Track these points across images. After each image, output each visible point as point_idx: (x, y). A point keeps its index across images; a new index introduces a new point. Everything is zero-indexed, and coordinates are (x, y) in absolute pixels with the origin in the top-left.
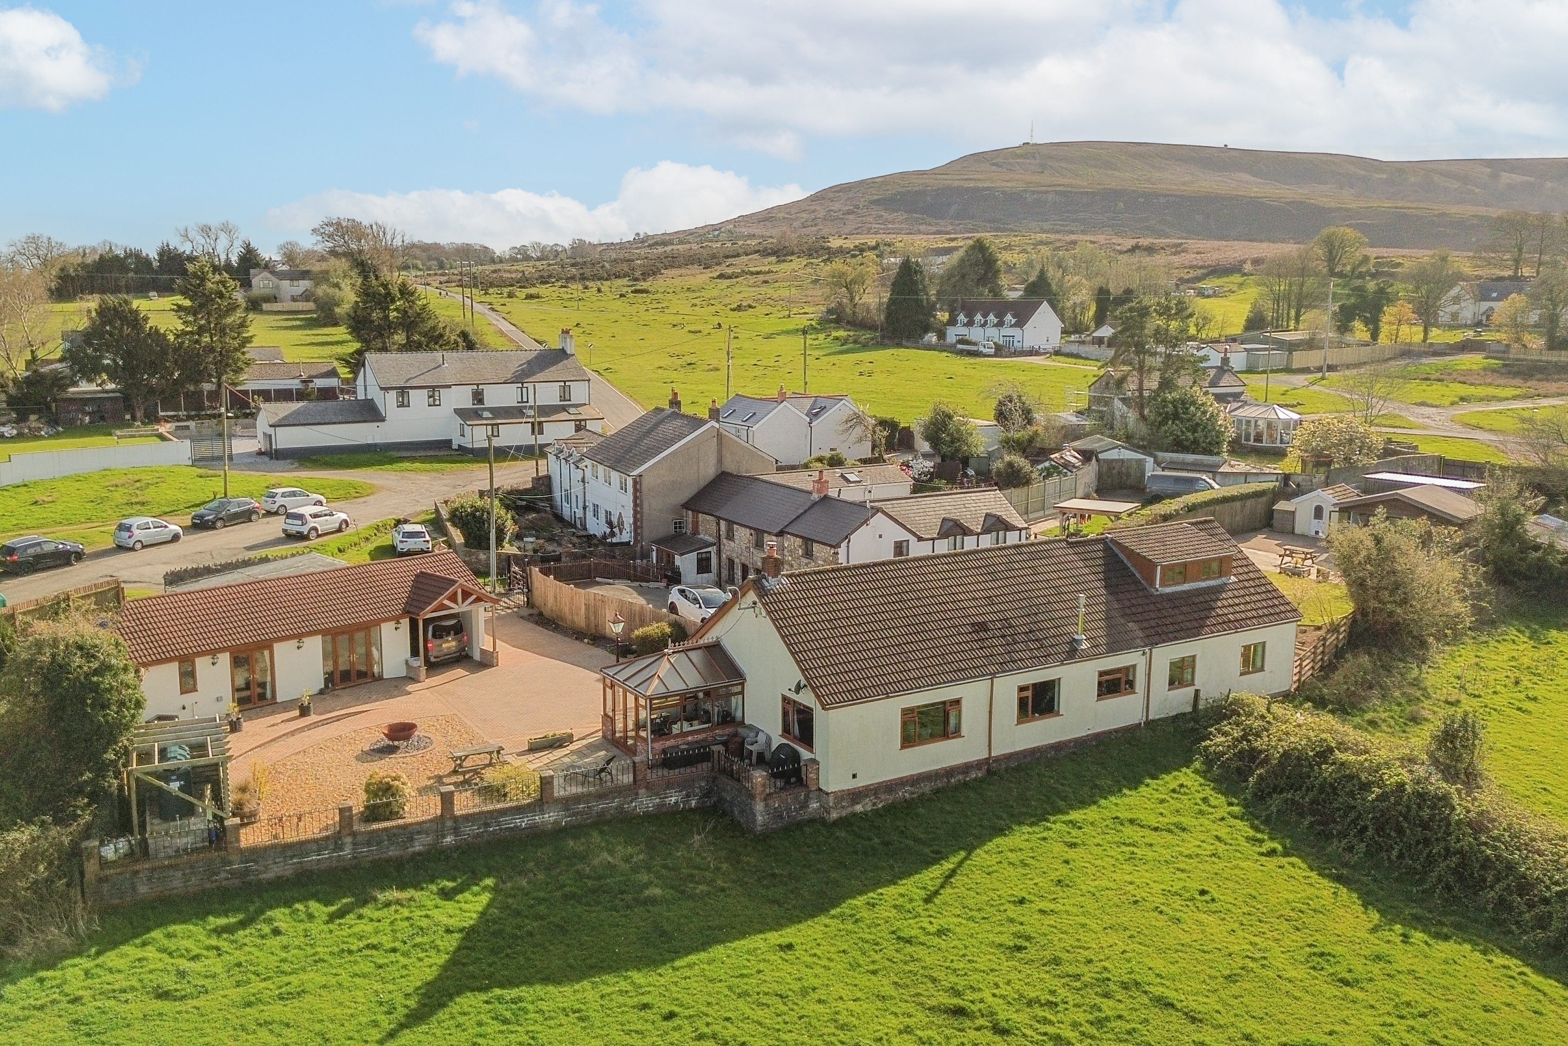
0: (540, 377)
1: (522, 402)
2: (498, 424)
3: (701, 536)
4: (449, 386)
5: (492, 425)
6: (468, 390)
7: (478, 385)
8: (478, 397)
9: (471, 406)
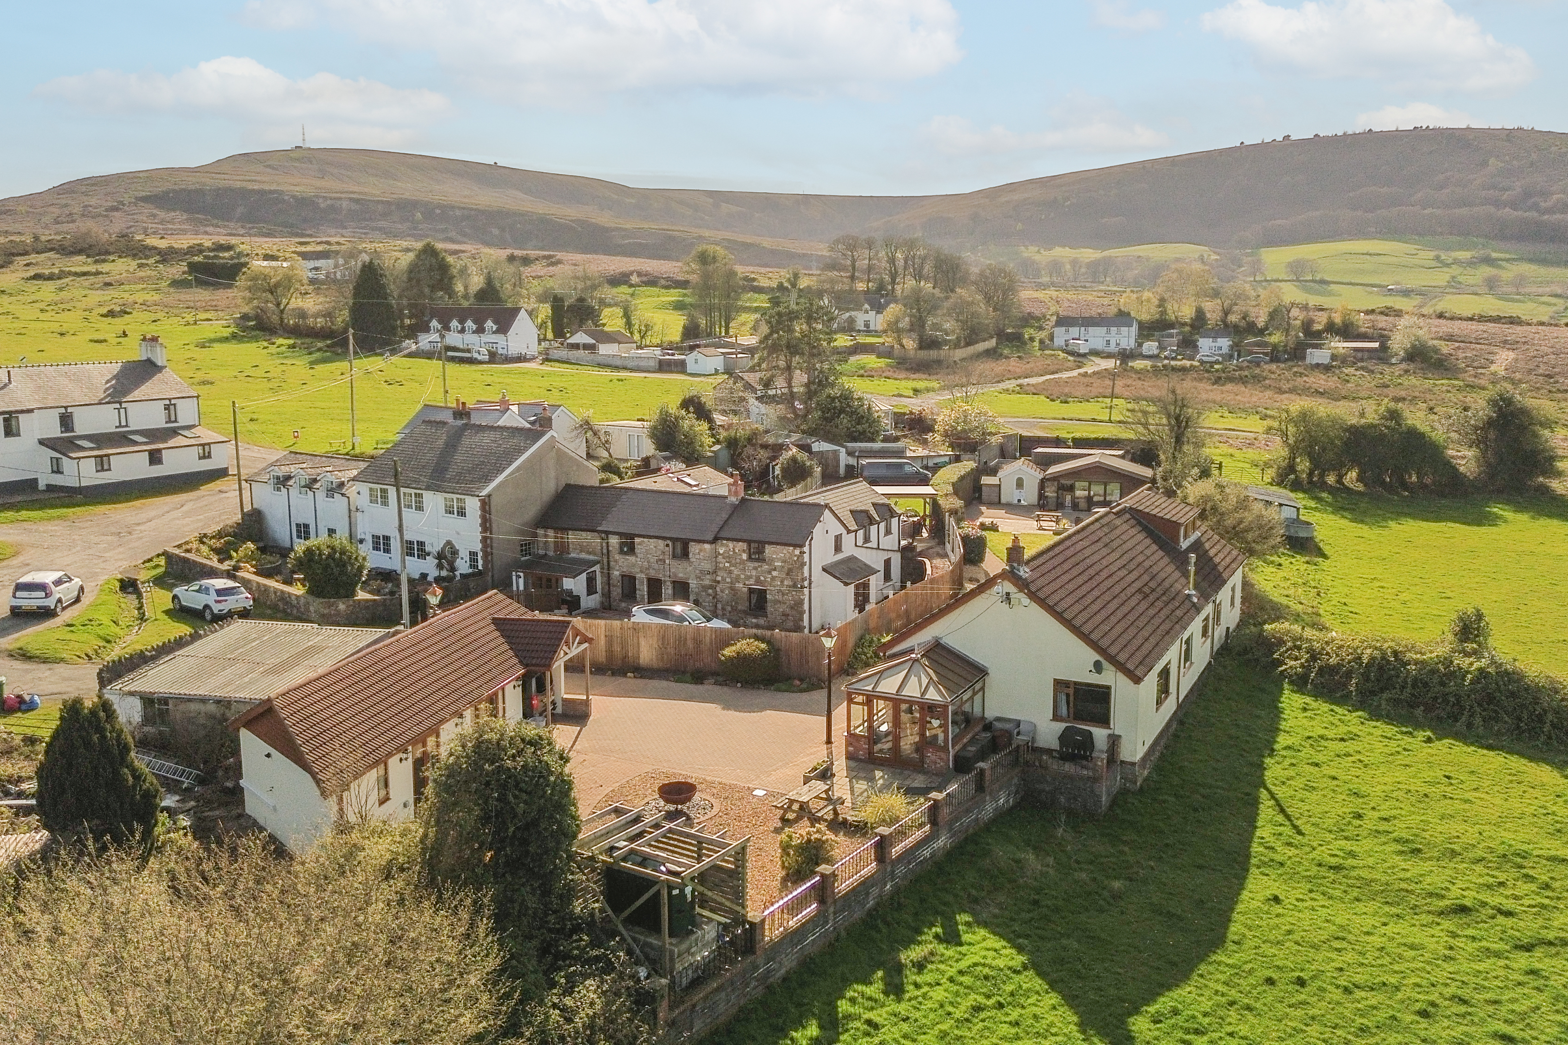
0: (137, 394)
1: (120, 426)
2: (108, 456)
3: (572, 555)
4: (30, 411)
5: (101, 457)
6: (55, 415)
7: (66, 408)
8: (66, 421)
9: (59, 435)
